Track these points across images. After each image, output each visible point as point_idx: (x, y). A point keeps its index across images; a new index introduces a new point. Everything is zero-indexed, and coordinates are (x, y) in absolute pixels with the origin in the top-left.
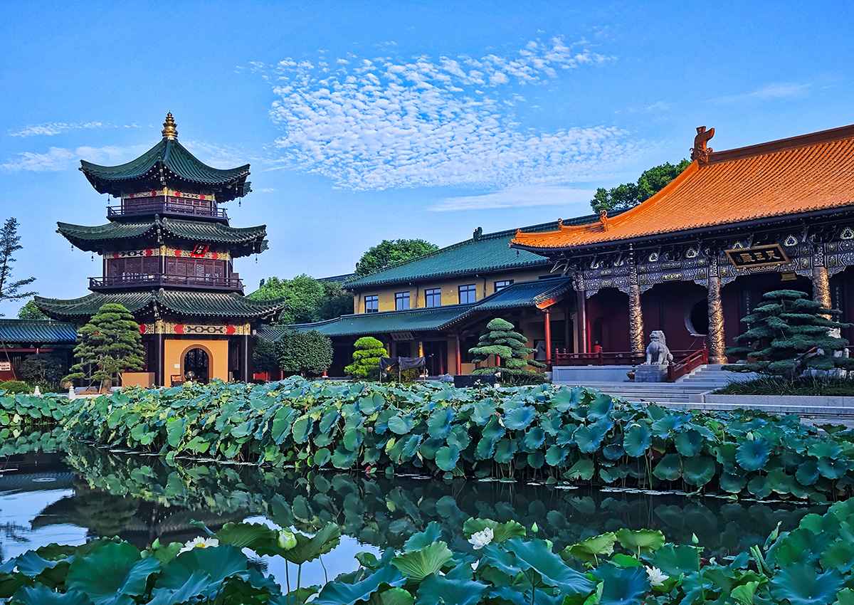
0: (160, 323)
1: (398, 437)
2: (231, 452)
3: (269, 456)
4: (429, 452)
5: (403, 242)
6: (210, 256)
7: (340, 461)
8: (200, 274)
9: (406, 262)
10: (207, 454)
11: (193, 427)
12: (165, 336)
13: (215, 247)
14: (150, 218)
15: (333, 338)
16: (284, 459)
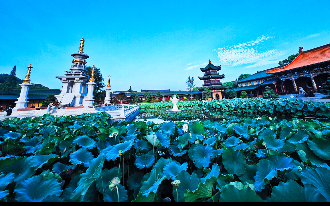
0: (212, 90)
1: (260, 107)
2: (232, 110)
3: (238, 110)
4: (267, 110)
5: (245, 74)
6: (217, 79)
7: (251, 111)
8: (216, 82)
9: (246, 78)
10: (228, 110)
11: (225, 106)
12: (213, 92)
13: (218, 78)
14: (209, 75)
15: (237, 91)
16: (241, 111)
